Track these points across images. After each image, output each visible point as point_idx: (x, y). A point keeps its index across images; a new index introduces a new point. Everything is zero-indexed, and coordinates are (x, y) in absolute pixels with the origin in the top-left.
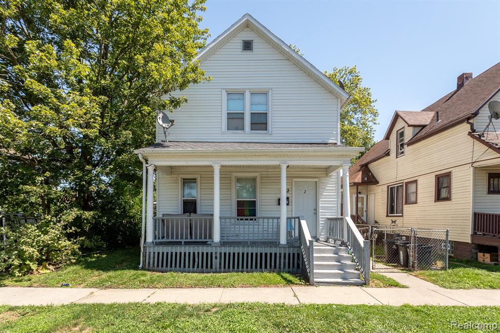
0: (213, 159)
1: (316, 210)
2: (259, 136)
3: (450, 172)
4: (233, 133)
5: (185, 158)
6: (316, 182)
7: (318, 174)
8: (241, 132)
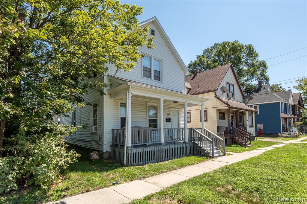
0: (161, 95)
1: (178, 125)
2: (156, 83)
3: (207, 110)
4: (147, 79)
5: (150, 92)
6: (178, 111)
7: (178, 107)
8: (150, 79)
